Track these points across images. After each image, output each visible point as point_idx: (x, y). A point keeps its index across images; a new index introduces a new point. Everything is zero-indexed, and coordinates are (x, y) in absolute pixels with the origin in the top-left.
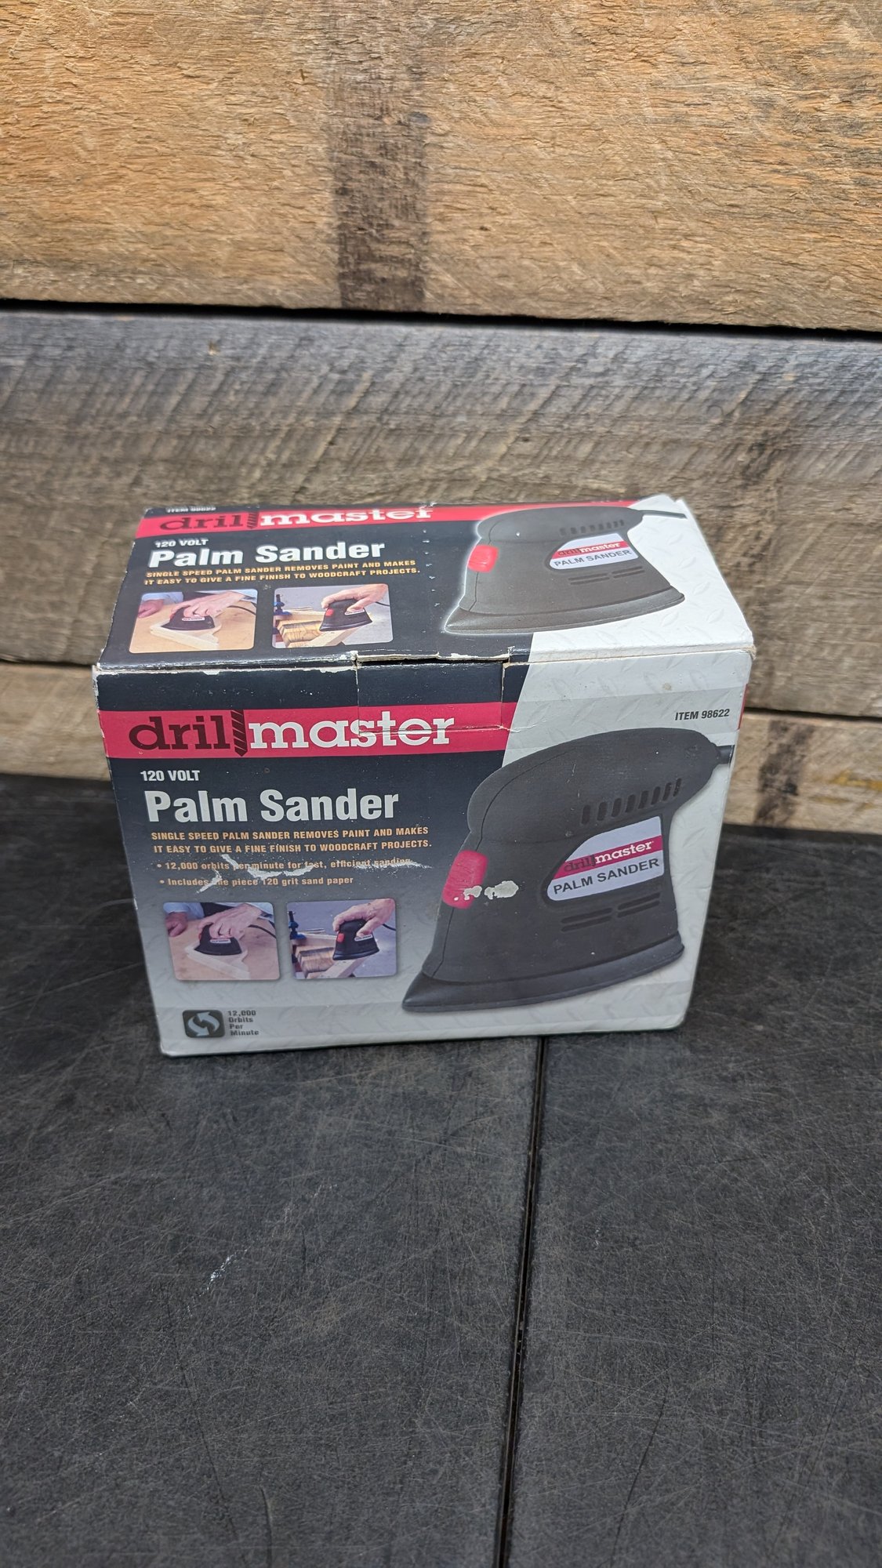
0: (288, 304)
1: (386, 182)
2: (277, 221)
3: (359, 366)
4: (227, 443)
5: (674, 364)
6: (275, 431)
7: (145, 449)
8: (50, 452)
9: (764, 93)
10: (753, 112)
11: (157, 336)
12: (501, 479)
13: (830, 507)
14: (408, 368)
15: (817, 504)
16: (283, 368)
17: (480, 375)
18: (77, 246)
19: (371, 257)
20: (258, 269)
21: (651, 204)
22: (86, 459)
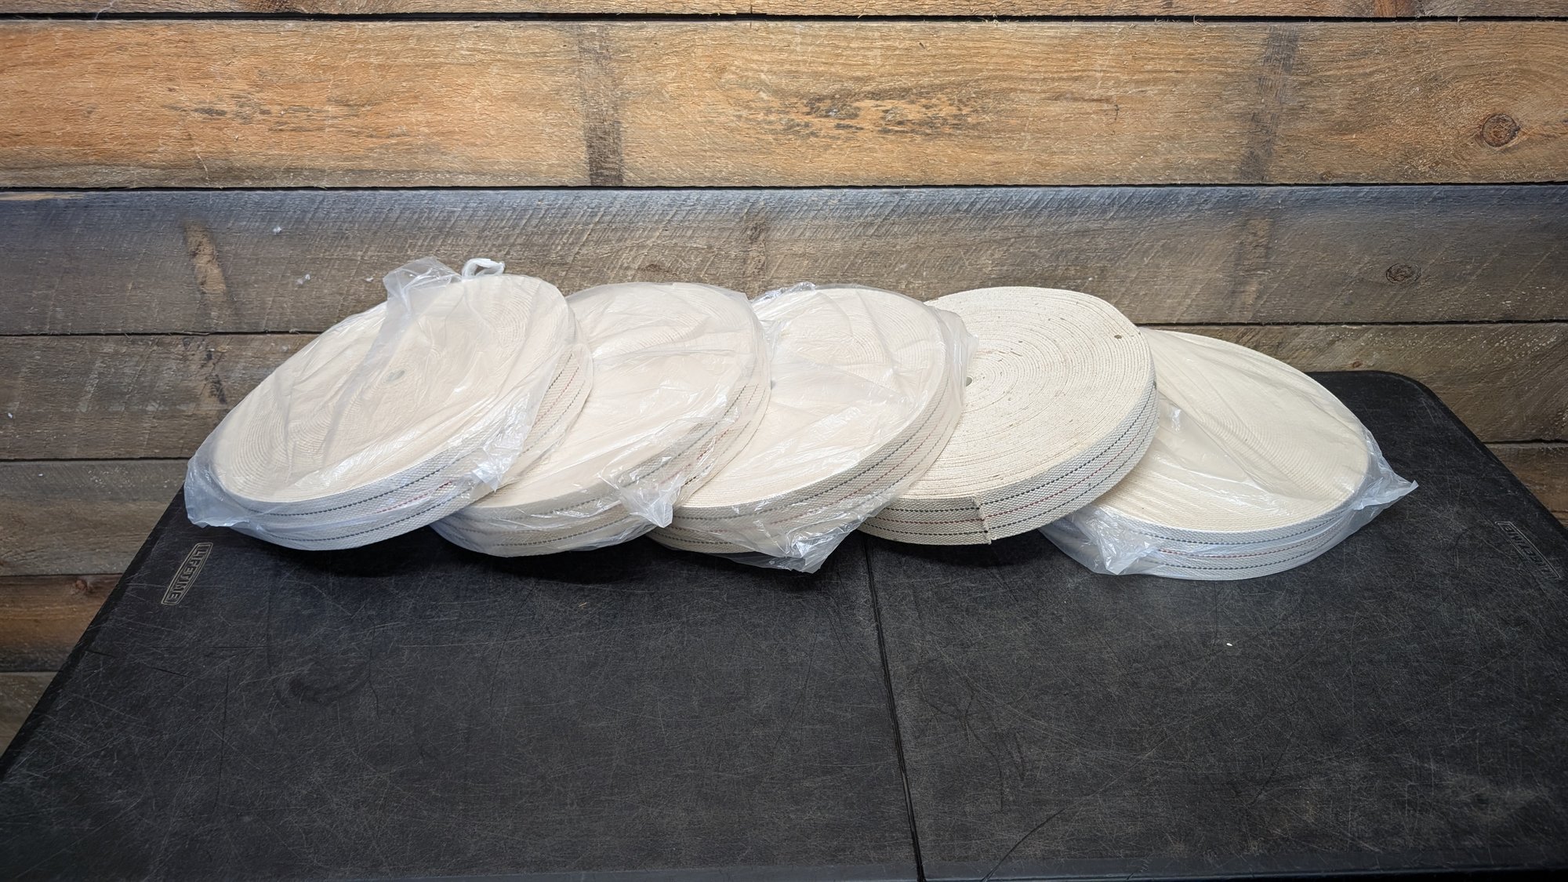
0: (570, 185)
1: (606, 143)
2: (565, 157)
3: (599, 206)
4: (546, 237)
5: (719, 201)
6: (566, 231)
7: (512, 240)
8: (471, 243)
9: (738, 113)
10: (735, 119)
11: (517, 198)
12: (658, 245)
13: (785, 249)
14: (618, 206)
15: (780, 248)
16: (568, 208)
17: (646, 208)
18: (486, 167)
19: (602, 168)
20: (557, 173)
21: (704, 148)
22: (486, 246)
